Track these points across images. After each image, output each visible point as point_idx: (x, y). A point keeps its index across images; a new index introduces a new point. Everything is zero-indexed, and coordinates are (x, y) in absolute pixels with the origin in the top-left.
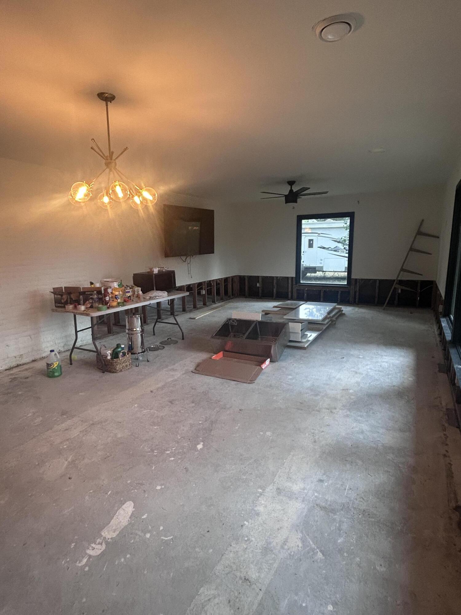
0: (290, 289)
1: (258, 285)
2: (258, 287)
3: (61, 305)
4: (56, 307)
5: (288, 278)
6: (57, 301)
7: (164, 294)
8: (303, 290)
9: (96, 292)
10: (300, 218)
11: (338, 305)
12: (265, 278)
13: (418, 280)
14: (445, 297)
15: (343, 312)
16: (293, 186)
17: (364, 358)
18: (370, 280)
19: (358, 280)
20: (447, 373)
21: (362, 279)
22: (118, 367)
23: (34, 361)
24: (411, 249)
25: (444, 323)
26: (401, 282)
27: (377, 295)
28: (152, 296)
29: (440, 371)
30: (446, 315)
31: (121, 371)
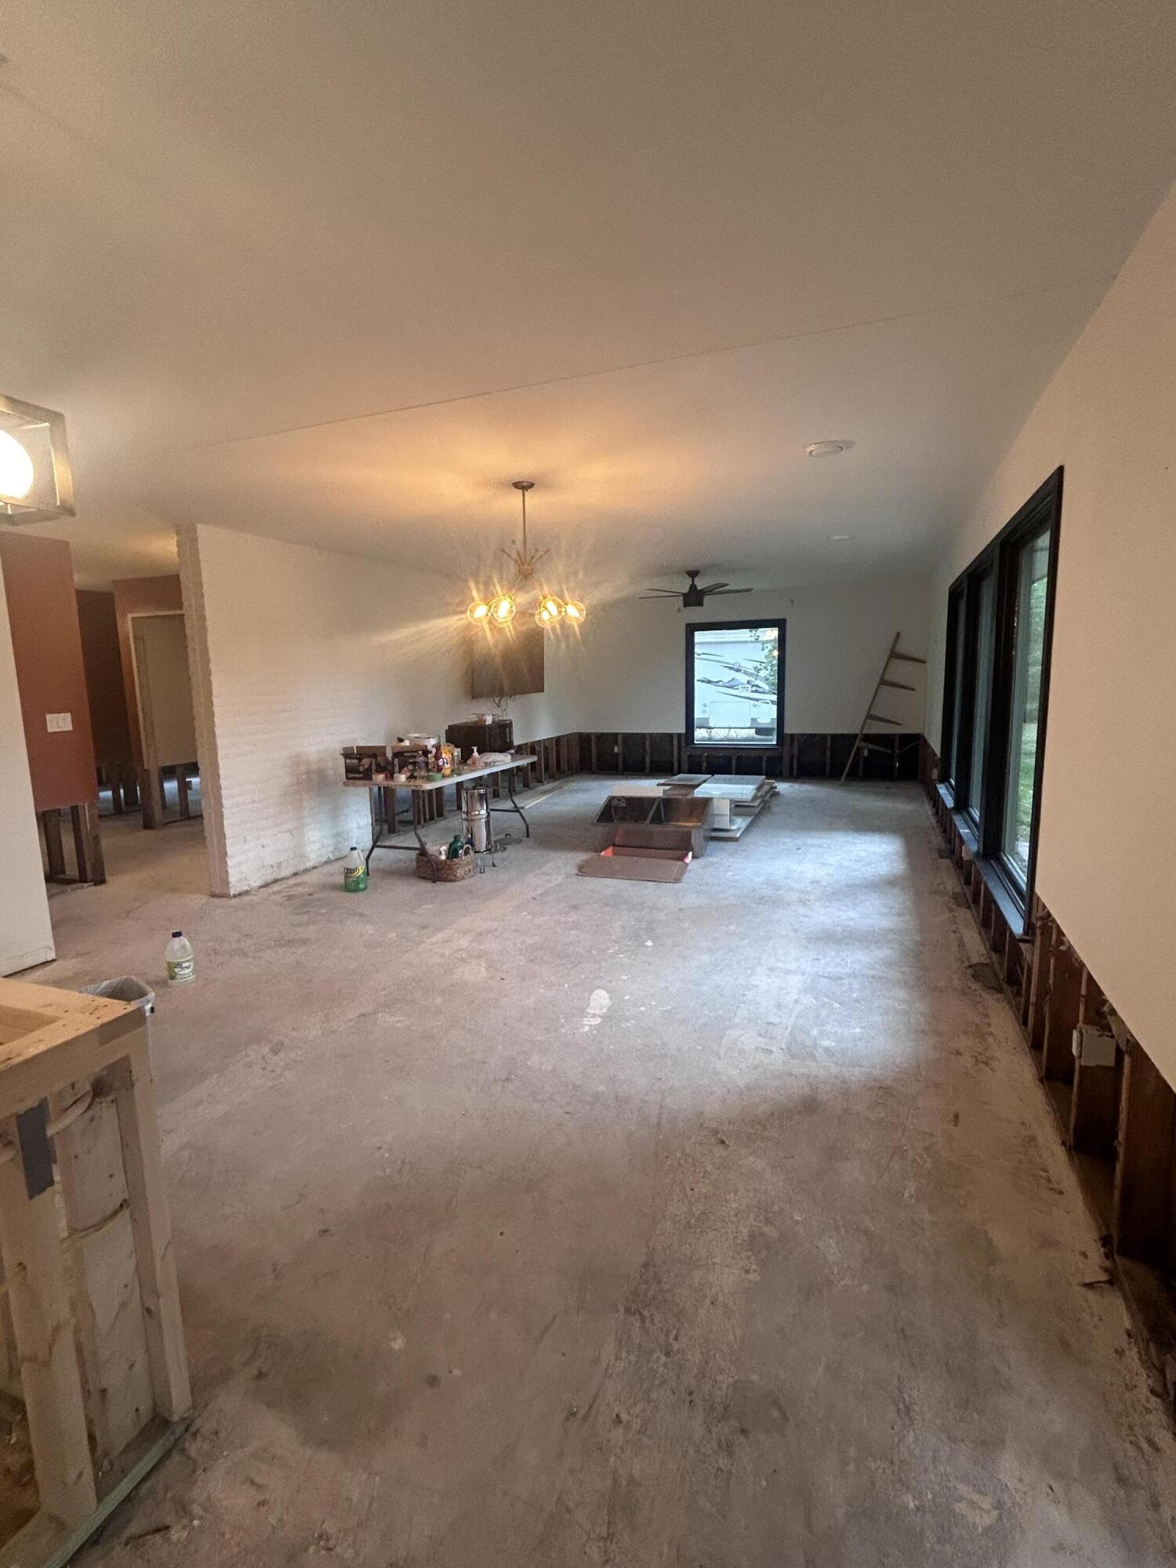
0: (676, 755)
1: (616, 749)
2: (617, 754)
3: (357, 775)
4: (347, 778)
5: (671, 735)
6: (349, 770)
7: (506, 758)
8: (700, 757)
9: (421, 752)
10: (691, 629)
11: (767, 778)
12: (628, 738)
13: (894, 735)
14: (941, 753)
15: (777, 790)
16: (696, 579)
17: (829, 847)
18: (816, 735)
19: (796, 737)
20: (950, 858)
21: (803, 735)
22: (460, 872)
23: (296, 874)
24: (883, 682)
25: (942, 790)
26: (867, 738)
27: (828, 762)
28: (488, 761)
29: (941, 857)
30: (944, 779)
31: (463, 878)
